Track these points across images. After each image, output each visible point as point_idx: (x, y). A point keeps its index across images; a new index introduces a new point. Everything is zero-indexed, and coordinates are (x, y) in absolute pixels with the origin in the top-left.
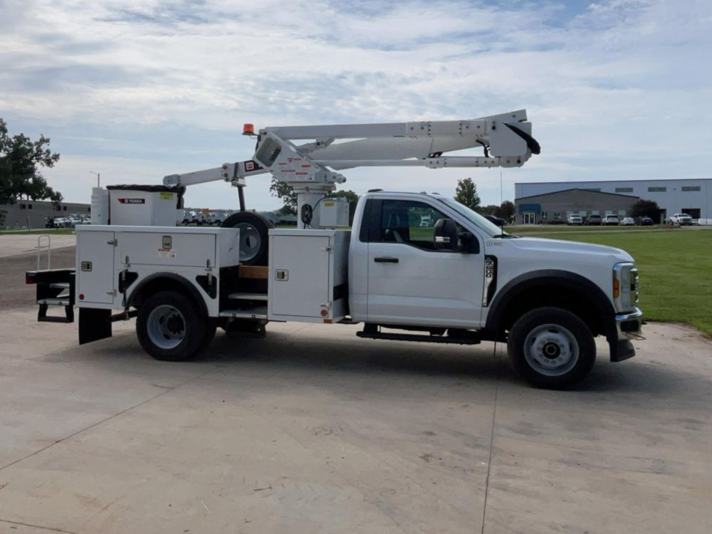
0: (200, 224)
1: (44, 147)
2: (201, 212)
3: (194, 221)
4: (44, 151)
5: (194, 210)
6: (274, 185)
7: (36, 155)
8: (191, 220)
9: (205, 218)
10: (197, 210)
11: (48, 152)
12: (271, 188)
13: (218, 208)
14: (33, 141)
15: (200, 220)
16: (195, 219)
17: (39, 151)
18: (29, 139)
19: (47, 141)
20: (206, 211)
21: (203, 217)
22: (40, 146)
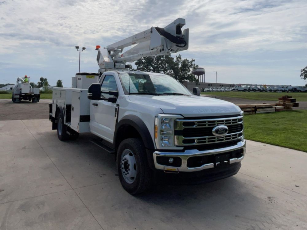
0: (261, 91)
1: (193, 63)
2: (262, 86)
3: (258, 90)
4: (193, 64)
5: (259, 85)
6: (303, 74)
7: (190, 66)
8: (257, 89)
9: (264, 89)
10: (261, 86)
11: (194, 64)
12: (301, 75)
13: (271, 85)
14: (190, 61)
15: (262, 90)
16: (254, 89)
17: (192, 64)
18: (188, 60)
19: (194, 60)
20: (265, 86)
21: (263, 88)
22: (192, 62)
